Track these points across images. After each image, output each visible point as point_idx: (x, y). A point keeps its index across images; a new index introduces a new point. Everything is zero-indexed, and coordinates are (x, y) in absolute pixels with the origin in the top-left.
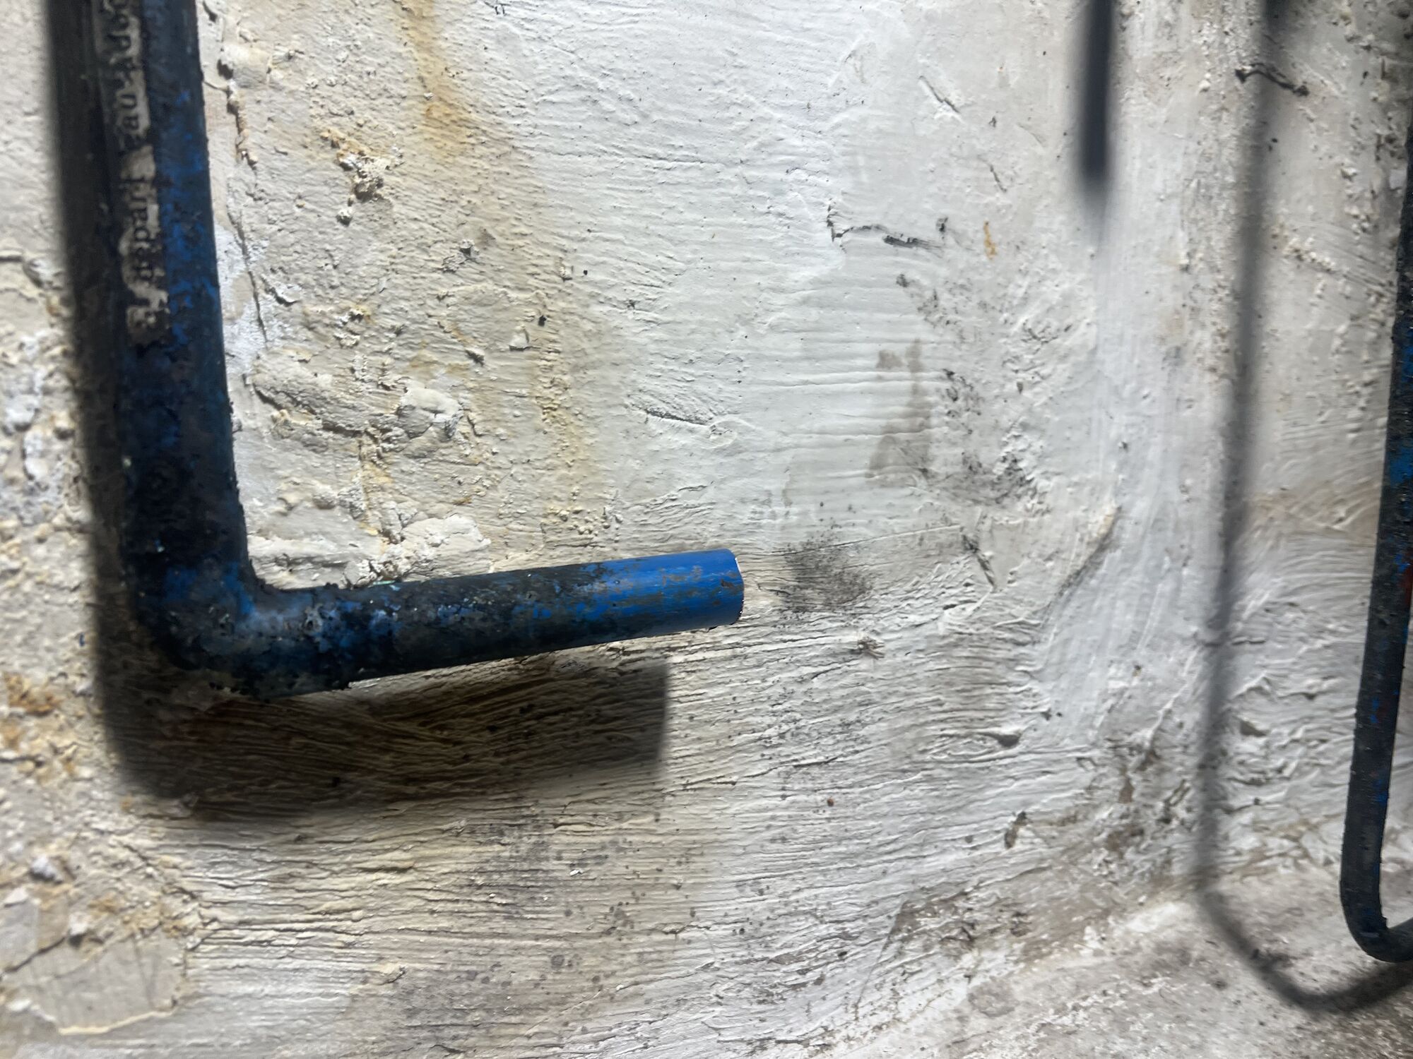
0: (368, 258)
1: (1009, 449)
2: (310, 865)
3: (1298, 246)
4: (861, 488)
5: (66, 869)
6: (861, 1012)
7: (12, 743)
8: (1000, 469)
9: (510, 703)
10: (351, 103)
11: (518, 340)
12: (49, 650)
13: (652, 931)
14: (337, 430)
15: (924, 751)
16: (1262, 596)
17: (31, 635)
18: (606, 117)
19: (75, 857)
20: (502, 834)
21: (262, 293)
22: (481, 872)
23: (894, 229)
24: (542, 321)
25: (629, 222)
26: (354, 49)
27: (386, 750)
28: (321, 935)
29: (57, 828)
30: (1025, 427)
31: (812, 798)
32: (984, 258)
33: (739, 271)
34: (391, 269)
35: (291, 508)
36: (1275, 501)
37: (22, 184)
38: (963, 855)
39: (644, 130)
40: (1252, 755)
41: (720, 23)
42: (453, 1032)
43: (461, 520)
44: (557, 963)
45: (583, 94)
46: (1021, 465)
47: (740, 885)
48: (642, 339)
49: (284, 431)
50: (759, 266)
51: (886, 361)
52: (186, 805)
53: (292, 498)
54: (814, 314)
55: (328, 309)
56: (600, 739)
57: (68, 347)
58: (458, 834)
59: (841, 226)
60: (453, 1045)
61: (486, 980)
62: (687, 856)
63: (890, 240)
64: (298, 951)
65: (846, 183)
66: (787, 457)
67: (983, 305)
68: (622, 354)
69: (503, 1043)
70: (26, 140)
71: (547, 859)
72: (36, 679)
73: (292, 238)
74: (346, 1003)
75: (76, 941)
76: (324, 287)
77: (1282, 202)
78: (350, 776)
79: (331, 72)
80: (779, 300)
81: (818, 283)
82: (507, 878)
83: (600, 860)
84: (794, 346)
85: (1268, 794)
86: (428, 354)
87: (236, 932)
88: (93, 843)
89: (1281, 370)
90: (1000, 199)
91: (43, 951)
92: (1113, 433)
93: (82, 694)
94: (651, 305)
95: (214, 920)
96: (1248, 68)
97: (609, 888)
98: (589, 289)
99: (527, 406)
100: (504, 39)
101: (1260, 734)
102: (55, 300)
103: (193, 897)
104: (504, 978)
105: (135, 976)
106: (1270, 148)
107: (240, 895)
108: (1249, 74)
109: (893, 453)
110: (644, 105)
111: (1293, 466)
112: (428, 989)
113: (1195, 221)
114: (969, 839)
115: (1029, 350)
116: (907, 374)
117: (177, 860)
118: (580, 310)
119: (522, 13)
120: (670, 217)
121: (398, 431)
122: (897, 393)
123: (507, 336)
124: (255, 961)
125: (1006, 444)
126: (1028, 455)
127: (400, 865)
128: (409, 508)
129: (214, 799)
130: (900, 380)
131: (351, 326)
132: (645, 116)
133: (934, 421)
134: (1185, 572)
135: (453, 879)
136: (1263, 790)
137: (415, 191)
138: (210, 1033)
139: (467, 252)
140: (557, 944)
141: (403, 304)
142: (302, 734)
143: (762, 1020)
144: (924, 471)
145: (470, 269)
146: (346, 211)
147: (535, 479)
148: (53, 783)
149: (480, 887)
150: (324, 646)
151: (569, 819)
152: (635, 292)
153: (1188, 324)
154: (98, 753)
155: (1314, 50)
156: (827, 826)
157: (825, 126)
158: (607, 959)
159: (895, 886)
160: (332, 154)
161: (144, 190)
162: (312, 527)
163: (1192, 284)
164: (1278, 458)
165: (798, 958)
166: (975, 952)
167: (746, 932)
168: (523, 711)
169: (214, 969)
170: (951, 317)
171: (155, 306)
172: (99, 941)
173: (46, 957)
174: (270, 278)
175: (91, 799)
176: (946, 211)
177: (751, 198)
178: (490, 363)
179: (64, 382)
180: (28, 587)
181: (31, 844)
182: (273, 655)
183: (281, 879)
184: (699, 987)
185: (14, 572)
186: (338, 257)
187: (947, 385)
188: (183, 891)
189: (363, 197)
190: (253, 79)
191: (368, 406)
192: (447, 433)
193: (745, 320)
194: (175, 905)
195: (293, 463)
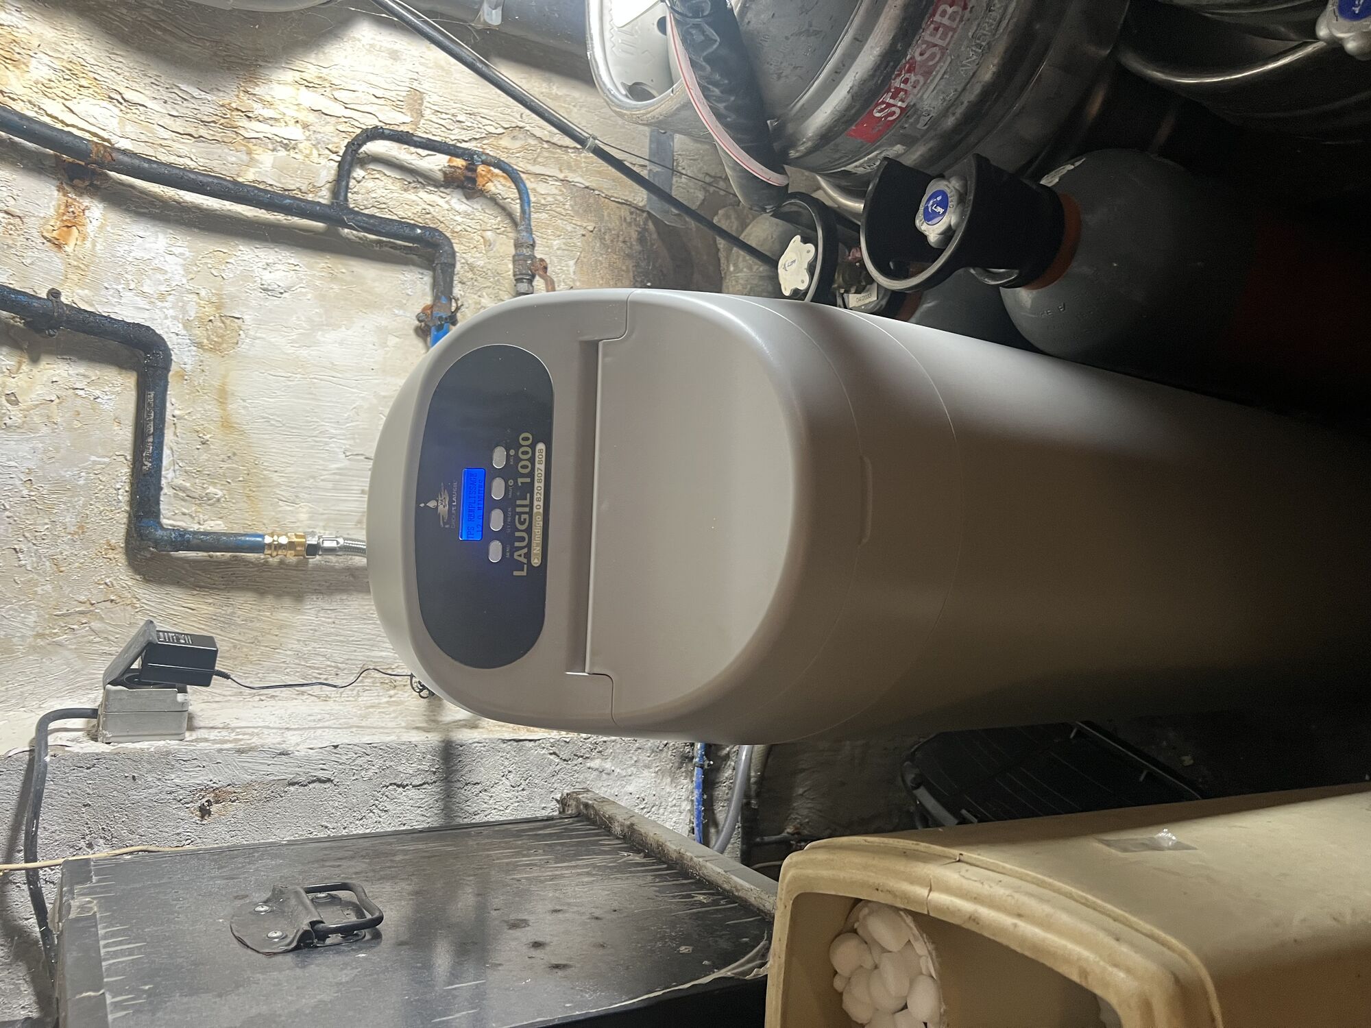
0: (203, 458)
4: (352, 528)
5: (112, 585)
10: (203, 423)
11: (241, 479)
12: (116, 537)
13: (266, 646)
14: (190, 497)
17: (114, 532)
18: (272, 425)
19: (114, 582)
24: (249, 475)
25: (278, 451)
26: (206, 411)
28: (168, 620)
29: (112, 575)
31: (327, 620)
33: (312, 464)
34: (208, 460)
35: (175, 514)
39: (284, 428)
41: (309, 402)
43: (219, 522)
44: (235, 647)
45: (266, 420)
47: (299, 640)
48: (279, 481)
49: (175, 495)
50: (319, 463)
51: (363, 492)
52: (141, 577)
53: (177, 512)
54: (338, 477)
55: (192, 469)
56: (255, 587)
57: (131, 473)
58: (209, 604)
59: (348, 454)
62: (281, 627)
63: (367, 458)
64: (162, 622)
65: (351, 442)
66: (325, 516)
68: (272, 484)
71: (235, 617)
72: (113, 542)
73: (185, 453)
75: (112, 601)
76: (191, 463)
78: (182, 582)
80: (326, 472)
81: (338, 469)
82: (222, 619)
83: (252, 621)
86: (216, 481)
87: (147, 612)
88: (119, 580)
91: (104, 601)
93: (122, 548)
94: (282, 472)
95: (143, 607)
97: (254, 630)
98: (263, 467)
99: (242, 496)
100: (244, 407)
105: (123, 614)
107: (149, 603)
110: (284, 422)
117: (136, 590)
118: (260, 472)
119: (250, 401)
120: (290, 450)
121: (206, 499)
123: (238, 478)
127: (192, 608)
128: (206, 517)
129: (148, 577)
131: (197, 473)
132: (284, 425)
135: (206, 615)
137: (217, 442)
139: (229, 457)
141: (211, 469)
145: (229, 461)
146: (198, 447)
147: (242, 514)
148: (113, 565)
149: (214, 619)
150: (174, 540)
152: (276, 469)
156: (332, 630)
157: (344, 427)
158: (251, 651)
159: (361, 656)
160: (197, 434)
161: (150, 444)
162: (179, 518)
165: (318, 669)
166: (395, 691)
167: (298, 655)
171: (149, 466)
172: (116, 603)
175: (121, 571)
177: (317, 446)
178: (233, 484)
179: (129, 480)
180: (115, 522)
182: (162, 539)
184: (281, 667)
186: (196, 457)
188: (136, 598)
189: (203, 444)
190: (180, 418)
191: (198, 492)
192: (218, 500)
193: (314, 477)
194: (135, 601)
195: (177, 503)
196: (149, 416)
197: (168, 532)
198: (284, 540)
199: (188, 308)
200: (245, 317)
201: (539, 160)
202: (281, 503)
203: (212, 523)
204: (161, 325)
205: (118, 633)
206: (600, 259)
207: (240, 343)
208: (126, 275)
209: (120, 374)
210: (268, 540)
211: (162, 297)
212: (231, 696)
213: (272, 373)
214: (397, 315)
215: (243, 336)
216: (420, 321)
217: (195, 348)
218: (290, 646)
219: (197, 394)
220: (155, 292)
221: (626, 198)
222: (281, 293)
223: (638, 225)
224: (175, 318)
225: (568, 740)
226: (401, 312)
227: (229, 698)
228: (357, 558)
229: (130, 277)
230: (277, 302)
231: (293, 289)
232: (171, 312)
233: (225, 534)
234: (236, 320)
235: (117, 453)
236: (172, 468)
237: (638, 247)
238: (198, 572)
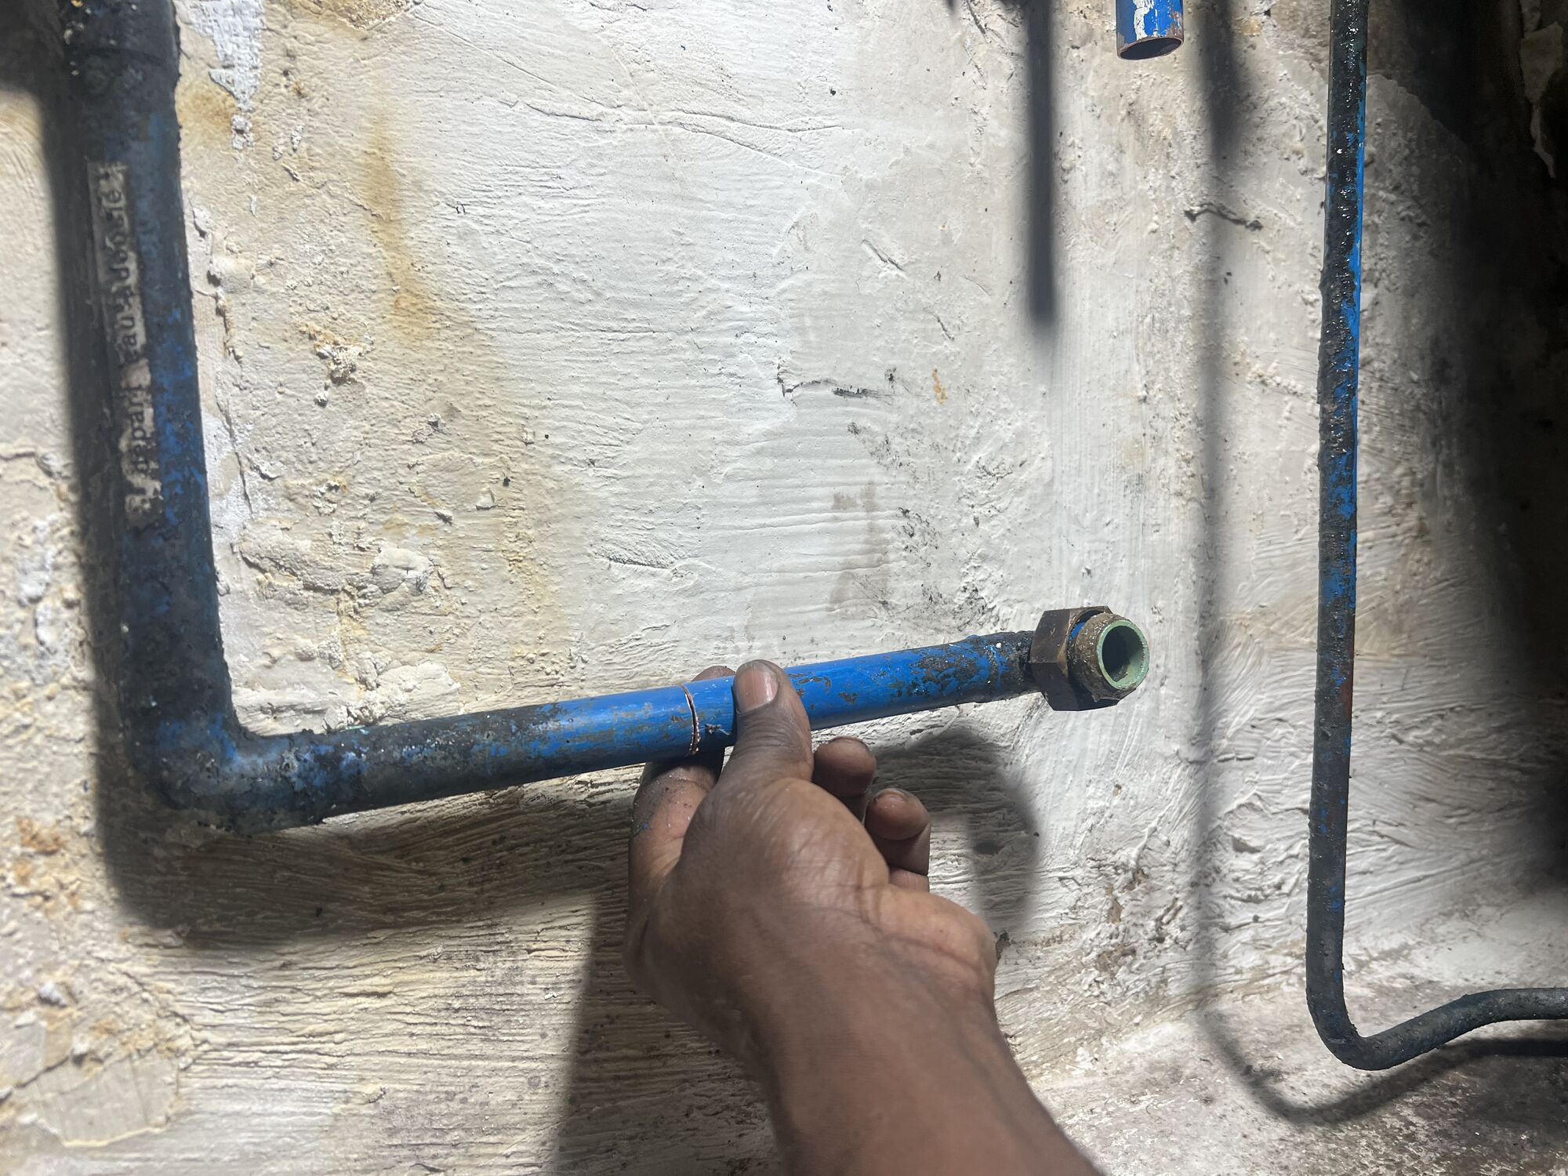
0: (343, 434)
1: (969, 579)
2: (294, 990)
3: (1261, 372)
4: (822, 622)
5: (71, 994)
7: (23, 880)
8: (961, 598)
9: (482, 835)
10: (327, 300)
11: (484, 501)
12: (56, 795)
14: (317, 589)
16: (1247, 712)
17: (41, 783)
18: (562, 298)
19: (78, 983)
20: (477, 960)
21: (247, 471)
22: (458, 996)
23: (843, 382)
24: (506, 482)
25: (586, 389)
26: (329, 253)
27: (366, 882)
28: (304, 1056)
29: (62, 956)
30: (984, 558)
32: (935, 403)
33: (694, 427)
34: (364, 444)
35: (275, 661)
36: (1254, 619)
37: (36, 390)
39: (598, 307)
40: (1247, 871)
41: (666, 207)
42: (433, 1151)
43: (432, 666)
45: (539, 279)
46: (982, 594)
48: (603, 494)
49: (269, 593)
50: (713, 422)
52: (179, 934)
53: (276, 652)
54: (768, 463)
55: (306, 482)
56: (571, 868)
57: (75, 527)
58: (435, 960)
59: (790, 382)
60: (431, 1164)
61: (464, 1101)
63: (840, 392)
64: (283, 1072)
65: (795, 343)
66: (748, 595)
67: (936, 447)
68: (584, 508)
69: (482, 1162)
70: (39, 352)
71: (522, 983)
72: (45, 822)
73: (274, 421)
74: (329, 1122)
75: (79, 1060)
76: (303, 463)
77: (1242, 331)
78: (332, 906)
79: (308, 274)
80: (733, 452)
81: (769, 435)
82: (483, 1001)
83: (574, 984)
84: (750, 493)
85: (1268, 911)
86: (399, 517)
87: (226, 1054)
88: (93, 970)
89: (1251, 491)
90: (948, 347)
91: (49, 1069)
92: (1075, 560)
93: (86, 835)
94: (610, 463)
95: (205, 1041)
96: (1196, 209)
98: (550, 451)
99: (494, 560)
100: (464, 235)
101: (1253, 851)
102: (64, 487)
103: (185, 1020)
104: (481, 1098)
105: (131, 1094)
106: (1226, 281)
107: (228, 1018)
108: (1199, 213)
109: (852, 588)
110: (598, 285)
111: (1270, 584)
112: (408, 1109)
113: (1151, 354)
115: (983, 486)
116: (863, 514)
117: (170, 986)
118: (543, 471)
119: (481, 210)
120: (626, 383)
121: (372, 588)
122: (853, 532)
123: (472, 498)
124: (243, 1081)
125: (965, 575)
126: (988, 584)
127: (380, 990)
128: (384, 656)
129: (205, 928)
130: (856, 520)
131: (328, 495)
132: (598, 294)
133: (892, 556)
134: (1163, 691)
135: (431, 1003)
136: (1262, 907)
137: (386, 373)
138: (201, 1149)
139: (435, 424)
140: (533, 1065)
141: (376, 474)
142: (288, 868)
144: (884, 603)
145: (438, 439)
146: (322, 395)
147: (502, 626)
148: (59, 916)
149: (457, 1010)
150: (299, 785)
151: (542, 945)
152: (594, 452)
153: (1150, 452)
154: (100, 887)
155: (1265, 186)
157: (771, 293)
160: (310, 345)
161: (141, 396)
162: (295, 678)
163: (1152, 414)
164: (1254, 576)
168: (494, 842)
169: (205, 1088)
170: (904, 459)
171: (150, 494)
172: (100, 1061)
173: (51, 1075)
174: (256, 458)
175: (93, 930)
176: (893, 362)
177: (702, 362)
178: (458, 522)
179: (72, 558)
180: (38, 740)
181: (39, 971)
182: (254, 794)
183: (268, 1004)
185: (26, 727)
186: (316, 435)
187: (904, 522)
188: (176, 1015)
189: (338, 381)
190: (241, 286)
191: (345, 567)
192: (418, 587)
193: (702, 471)
194: (169, 1027)
195: (277, 620)
196: (117, 274)
202: (615, 569)
213: (539, 103)
219: (292, 187)
238: (381, 859)
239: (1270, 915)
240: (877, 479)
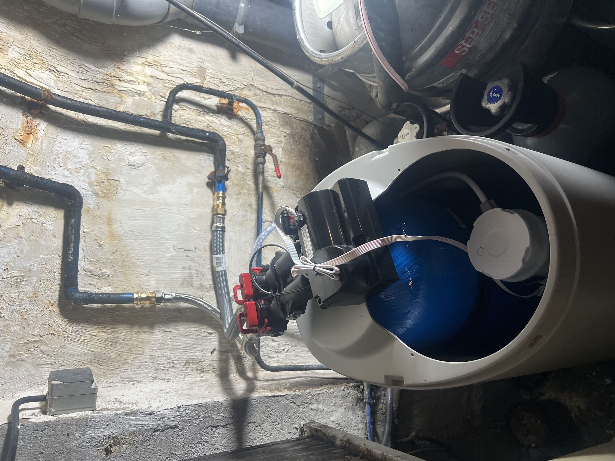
0: (100, 253)
2: (82, 332)
6: (177, 378)
7: (48, 308)
8: (209, 286)
10: (100, 235)
11: (120, 264)
12: (54, 298)
13: (136, 354)
14: (93, 275)
15: (190, 332)
17: (52, 296)
18: (136, 235)
19: (53, 324)
20: (112, 333)
21: (85, 258)
22: (108, 339)
23: (186, 249)
24: (124, 261)
25: (139, 248)
26: (101, 229)
28: (82, 343)
29: (52, 319)
31: (167, 337)
32: (204, 252)
33: (157, 255)
34: (102, 255)
37: (60, 246)
38: (201, 354)
39: (142, 236)
41: (154, 222)
42: (101, 362)
43: (109, 288)
44: (119, 355)
45: (132, 232)
47: (153, 350)
48: (140, 264)
49: (86, 275)
50: (160, 254)
51: (184, 268)
52: (67, 320)
53: (86, 283)
54: (170, 261)
55: (94, 260)
57: (61, 264)
58: (104, 333)
59: (175, 248)
60: (101, 364)
61: (107, 355)
62: (143, 343)
63: (185, 250)
64: (79, 344)
65: (177, 242)
66: (165, 282)
67: (204, 260)
68: (136, 266)
69: (108, 366)
70: (60, 241)
71: (118, 339)
72: (52, 301)
73: (90, 251)
74: (85, 353)
75: (52, 334)
76: (94, 257)
78: (90, 321)
79: (97, 232)
80: (164, 259)
81: (170, 256)
82: (112, 340)
83: (127, 341)
84: (166, 265)
86: (107, 266)
87: (71, 339)
88: (55, 322)
90: (208, 243)
91: (48, 334)
92: (233, 281)
93: (57, 304)
94: (141, 259)
95: (69, 336)
97: (129, 345)
98: (132, 257)
99: (121, 273)
100: (121, 226)
102: (61, 258)
104: (110, 356)
105: (58, 341)
107: (72, 334)
109: (185, 282)
110: (142, 233)
112: (98, 354)
114: (202, 351)
116: (188, 270)
117: (65, 327)
118: (130, 260)
119: (124, 223)
120: (145, 248)
121: (101, 275)
122: (186, 273)
124: (73, 344)
127: (95, 335)
128: (102, 285)
129: (71, 320)
130: (187, 271)
131: (97, 262)
132: (142, 234)
133: (194, 278)
135: (103, 339)
137: (107, 245)
138: (66, 352)
139: (114, 253)
140: (119, 352)
141: (104, 259)
142: (84, 314)
143: (156, 374)
144: (192, 285)
145: (114, 255)
146: (97, 248)
147: (121, 283)
148: (52, 314)
152: (139, 258)
154: (58, 311)
156: (170, 342)
157: (173, 234)
158: (127, 357)
159: (185, 356)
160: (96, 241)
161: (72, 247)
165: (163, 364)
166: (204, 374)
167: (153, 357)
169: (68, 343)
170: (197, 261)
171: (71, 259)
172: (54, 335)
174: (87, 256)
175: (56, 317)
176: (196, 246)
177: (159, 245)
178: (116, 267)
179: (60, 267)
180: (53, 290)
181: (48, 321)
182: (79, 300)
183: (78, 333)
184: (144, 365)
186: (96, 253)
187: (197, 272)
188: (65, 331)
189: (100, 246)
190: (87, 233)
191: (97, 272)
192: (108, 276)
193: (158, 261)
194: (64, 333)
195: (87, 279)
196: (71, 232)
197: (82, 294)
198: (144, 296)
199: (91, 176)
200: (121, 180)
201: (262, 100)
202: (141, 276)
203: (105, 288)
204: (77, 185)
205: (55, 352)
206: (294, 147)
207: (118, 193)
208: (58, 159)
209: (56, 211)
210: (136, 296)
211: (77, 170)
212: (117, 383)
213: (135, 208)
214: (197, 177)
215: (119, 189)
216: (209, 179)
217: (94, 196)
218: (148, 353)
219: (97, 220)
220: (74, 168)
221: (304, 118)
222: (139, 167)
223: (310, 131)
224: (84, 181)
225: (299, 394)
226: (199, 175)
227: (116, 384)
228: (181, 303)
229: (60, 160)
230: (136, 171)
231: (145, 165)
232: (82, 178)
233: (112, 294)
234: (116, 181)
235: (54, 253)
236: (84, 260)
237: (310, 142)
238: (98, 315)
239: (281, 356)
240: (192, 264)
